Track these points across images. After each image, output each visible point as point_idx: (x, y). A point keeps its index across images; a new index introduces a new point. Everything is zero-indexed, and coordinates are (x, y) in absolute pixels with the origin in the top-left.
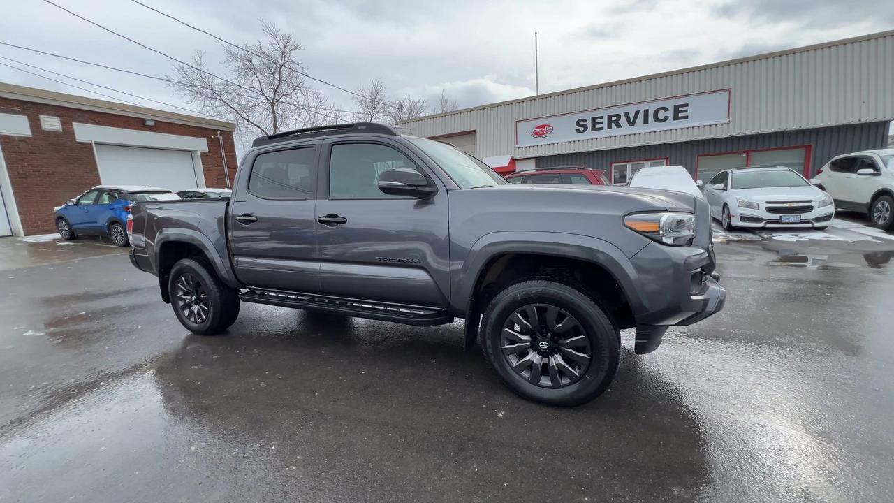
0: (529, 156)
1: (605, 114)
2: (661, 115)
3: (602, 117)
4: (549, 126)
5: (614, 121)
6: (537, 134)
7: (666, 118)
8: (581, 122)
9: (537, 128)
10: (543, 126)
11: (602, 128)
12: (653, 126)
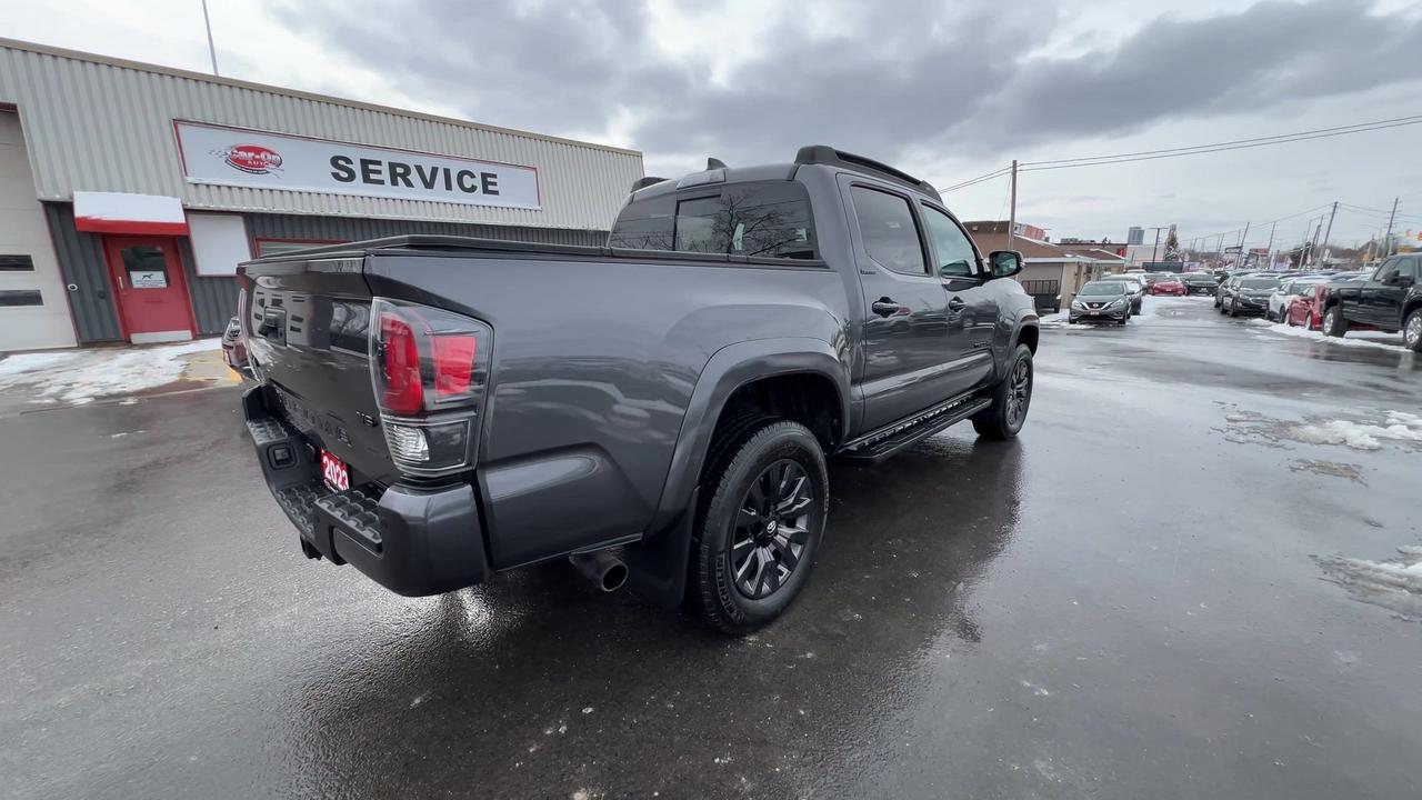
0: (234, 208)
1: (386, 158)
2: (467, 181)
3: (379, 163)
4: (272, 153)
5: (399, 174)
6: (241, 164)
7: (473, 189)
8: (341, 162)
9: (240, 149)
10: (258, 150)
11: (382, 182)
12: (457, 195)
